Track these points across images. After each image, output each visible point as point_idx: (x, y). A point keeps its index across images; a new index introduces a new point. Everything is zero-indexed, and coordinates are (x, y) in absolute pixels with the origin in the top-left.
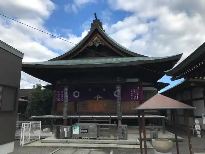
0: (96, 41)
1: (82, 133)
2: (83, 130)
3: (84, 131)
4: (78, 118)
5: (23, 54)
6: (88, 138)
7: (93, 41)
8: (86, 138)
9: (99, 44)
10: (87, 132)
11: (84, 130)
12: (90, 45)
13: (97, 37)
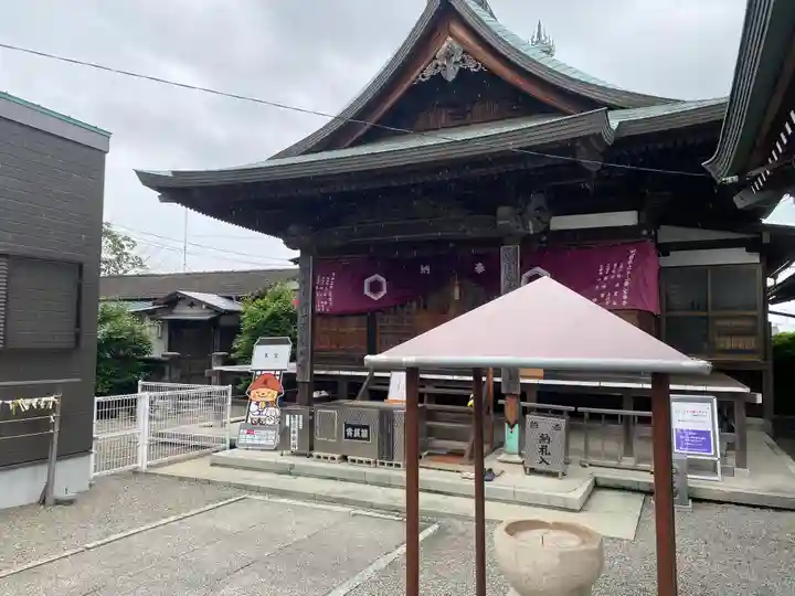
0: (448, 56)
1: (350, 438)
2: (354, 427)
3: (357, 433)
4: (365, 377)
5: (107, 135)
6: (369, 463)
7: (435, 58)
8: (361, 462)
9: (461, 69)
10: (368, 439)
11: (357, 427)
12: (423, 77)
13: (450, 39)
